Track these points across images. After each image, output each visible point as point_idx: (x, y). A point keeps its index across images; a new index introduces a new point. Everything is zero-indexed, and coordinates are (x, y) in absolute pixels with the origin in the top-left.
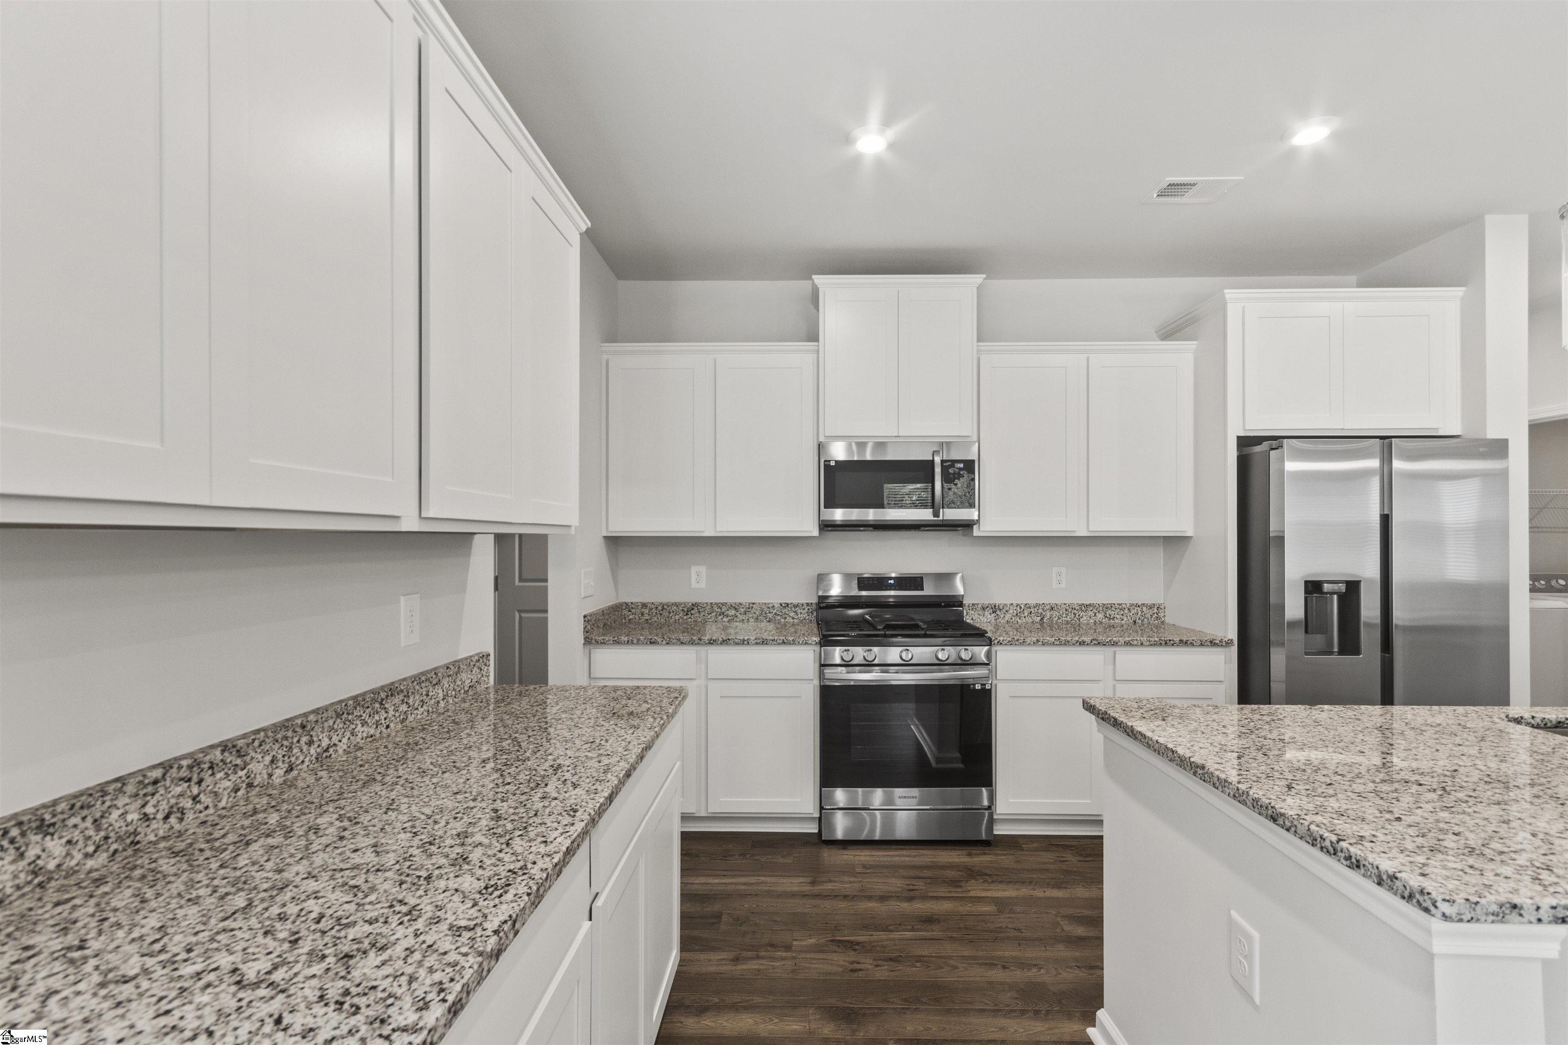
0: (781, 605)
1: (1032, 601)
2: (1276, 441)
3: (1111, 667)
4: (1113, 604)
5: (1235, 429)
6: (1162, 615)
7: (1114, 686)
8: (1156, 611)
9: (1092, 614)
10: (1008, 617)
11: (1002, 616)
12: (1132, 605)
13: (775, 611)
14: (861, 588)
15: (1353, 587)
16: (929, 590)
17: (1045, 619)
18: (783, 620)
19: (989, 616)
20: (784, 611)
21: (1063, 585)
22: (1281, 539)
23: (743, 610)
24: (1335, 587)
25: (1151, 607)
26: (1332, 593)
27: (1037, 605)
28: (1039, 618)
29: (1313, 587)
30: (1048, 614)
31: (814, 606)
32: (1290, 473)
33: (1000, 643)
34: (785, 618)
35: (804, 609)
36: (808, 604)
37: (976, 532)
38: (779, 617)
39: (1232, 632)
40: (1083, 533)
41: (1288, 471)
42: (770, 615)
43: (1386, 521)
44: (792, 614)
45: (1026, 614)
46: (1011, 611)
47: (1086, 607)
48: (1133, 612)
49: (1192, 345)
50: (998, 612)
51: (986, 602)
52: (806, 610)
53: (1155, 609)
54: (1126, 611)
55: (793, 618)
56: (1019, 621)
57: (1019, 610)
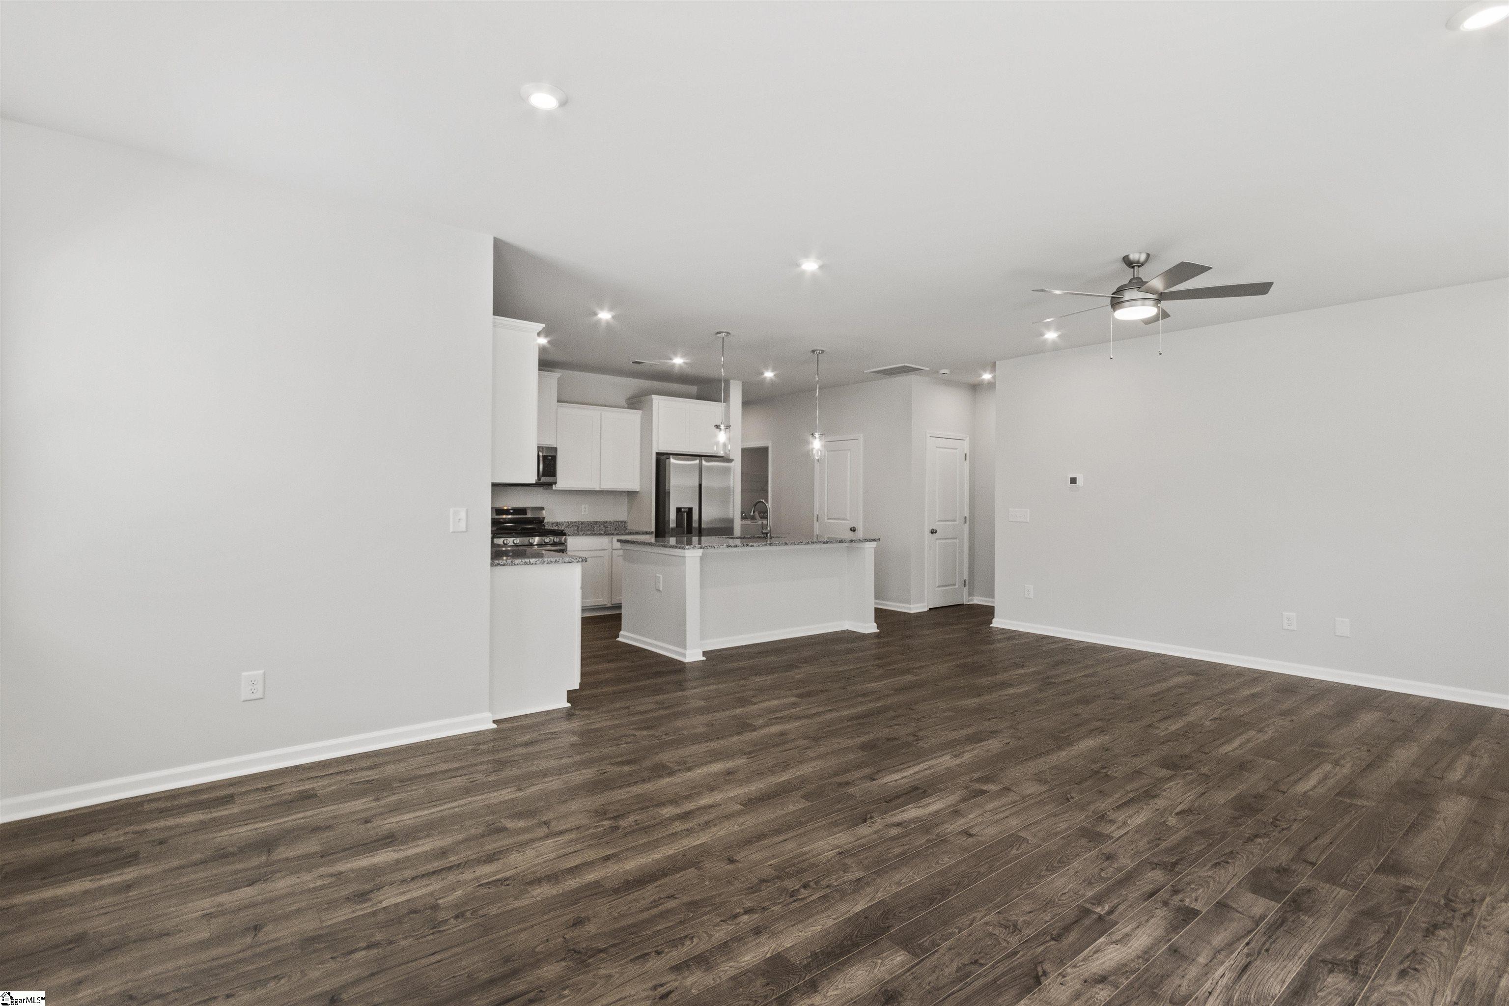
1: (573, 520)
2: (668, 455)
3: (611, 545)
4: (607, 521)
5: (655, 450)
6: (626, 525)
7: (612, 552)
9: (599, 525)
12: (615, 521)
15: (690, 509)
16: (529, 515)
17: (579, 528)
21: (587, 513)
22: (669, 492)
24: (685, 510)
25: (622, 522)
26: (684, 512)
27: (576, 522)
28: (577, 527)
29: (679, 510)
30: (581, 526)
32: (672, 467)
33: (569, 535)
37: (554, 487)
39: (653, 529)
40: (598, 489)
43: (700, 486)
45: (571, 526)
46: (564, 525)
47: (596, 523)
48: (615, 524)
49: (640, 412)
50: (558, 525)
51: (554, 521)
53: (624, 523)
54: (612, 524)
57: (567, 524)
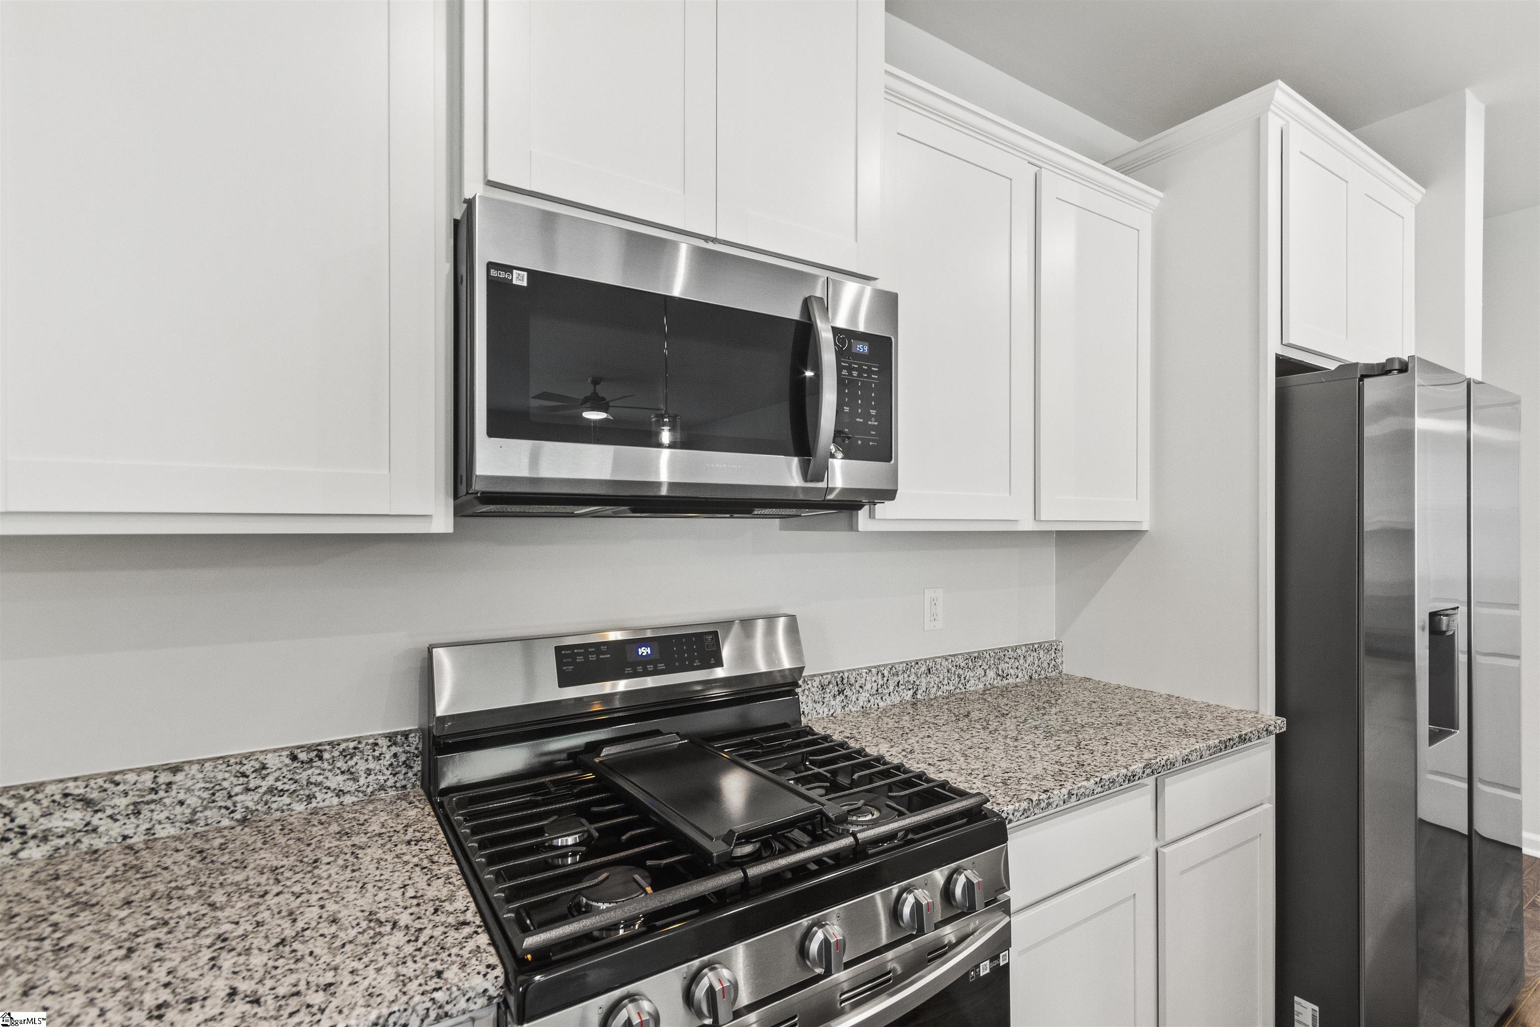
0: (294, 758)
1: (901, 658)
4: (1006, 649)
5: (1274, 346)
6: (1060, 661)
8: (1053, 655)
9: (980, 671)
10: (863, 697)
11: (854, 699)
12: (1027, 647)
13: (270, 780)
14: (564, 680)
17: (920, 692)
18: (299, 807)
19: (833, 703)
20: (304, 775)
21: (940, 622)
23: (122, 802)
25: (1048, 647)
27: (908, 666)
28: (911, 692)
30: (923, 681)
31: (414, 739)
32: (1425, 433)
34: (310, 798)
35: (378, 758)
36: (391, 738)
37: (864, 522)
38: (286, 799)
40: (1028, 524)
41: (1419, 430)
42: (248, 800)
44: (336, 781)
45: (891, 688)
46: (868, 687)
47: (974, 658)
48: (1030, 659)
50: (848, 692)
51: (831, 671)
52: (387, 759)
53: (1053, 651)
54: (1022, 661)
55: (340, 793)
56: (882, 704)
57: (881, 682)
